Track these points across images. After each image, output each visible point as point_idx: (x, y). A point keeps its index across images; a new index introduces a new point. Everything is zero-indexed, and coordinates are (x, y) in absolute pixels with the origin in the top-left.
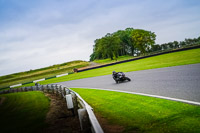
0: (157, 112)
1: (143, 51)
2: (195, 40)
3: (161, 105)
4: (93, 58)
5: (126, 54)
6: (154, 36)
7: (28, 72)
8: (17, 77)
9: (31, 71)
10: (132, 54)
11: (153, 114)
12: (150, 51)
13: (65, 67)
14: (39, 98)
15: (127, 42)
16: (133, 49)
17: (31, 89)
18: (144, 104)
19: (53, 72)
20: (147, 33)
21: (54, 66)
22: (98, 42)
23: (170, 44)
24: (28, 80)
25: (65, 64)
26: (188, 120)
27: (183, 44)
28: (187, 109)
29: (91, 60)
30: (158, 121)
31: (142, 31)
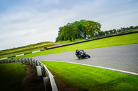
0: (101, 78)
1: (92, 36)
2: (128, 29)
3: (103, 73)
4: (58, 40)
5: (80, 37)
6: (100, 26)
7: (12, 49)
8: (4, 53)
9: (15, 49)
10: (85, 38)
11: (98, 80)
12: (97, 36)
13: (39, 46)
14: (18, 68)
15: (81, 30)
16: (85, 34)
17: (14, 61)
18: (92, 73)
19: (30, 49)
20: (95, 23)
21: (31, 45)
22: (61, 29)
23: (111, 31)
24: (12, 55)
25: (38, 44)
26: (123, 84)
27: (119, 31)
28: (121, 77)
29: (57, 41)
30: (102, 85)
31: (92, 22)
